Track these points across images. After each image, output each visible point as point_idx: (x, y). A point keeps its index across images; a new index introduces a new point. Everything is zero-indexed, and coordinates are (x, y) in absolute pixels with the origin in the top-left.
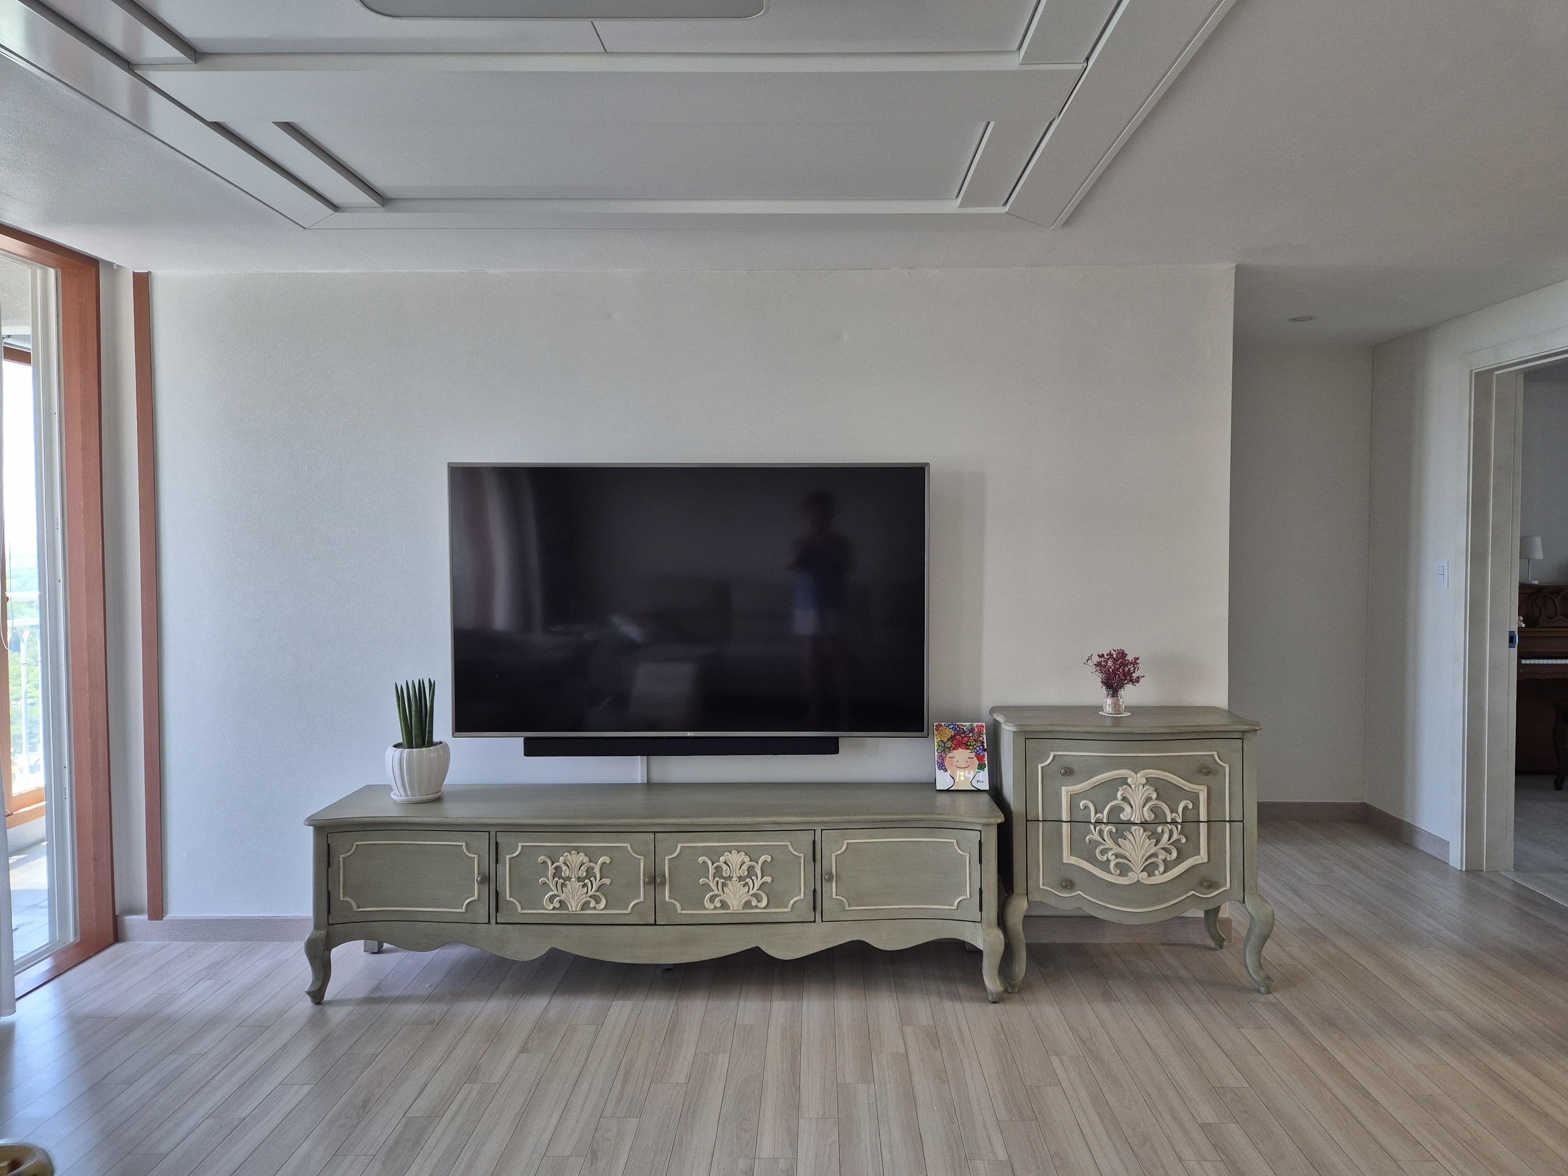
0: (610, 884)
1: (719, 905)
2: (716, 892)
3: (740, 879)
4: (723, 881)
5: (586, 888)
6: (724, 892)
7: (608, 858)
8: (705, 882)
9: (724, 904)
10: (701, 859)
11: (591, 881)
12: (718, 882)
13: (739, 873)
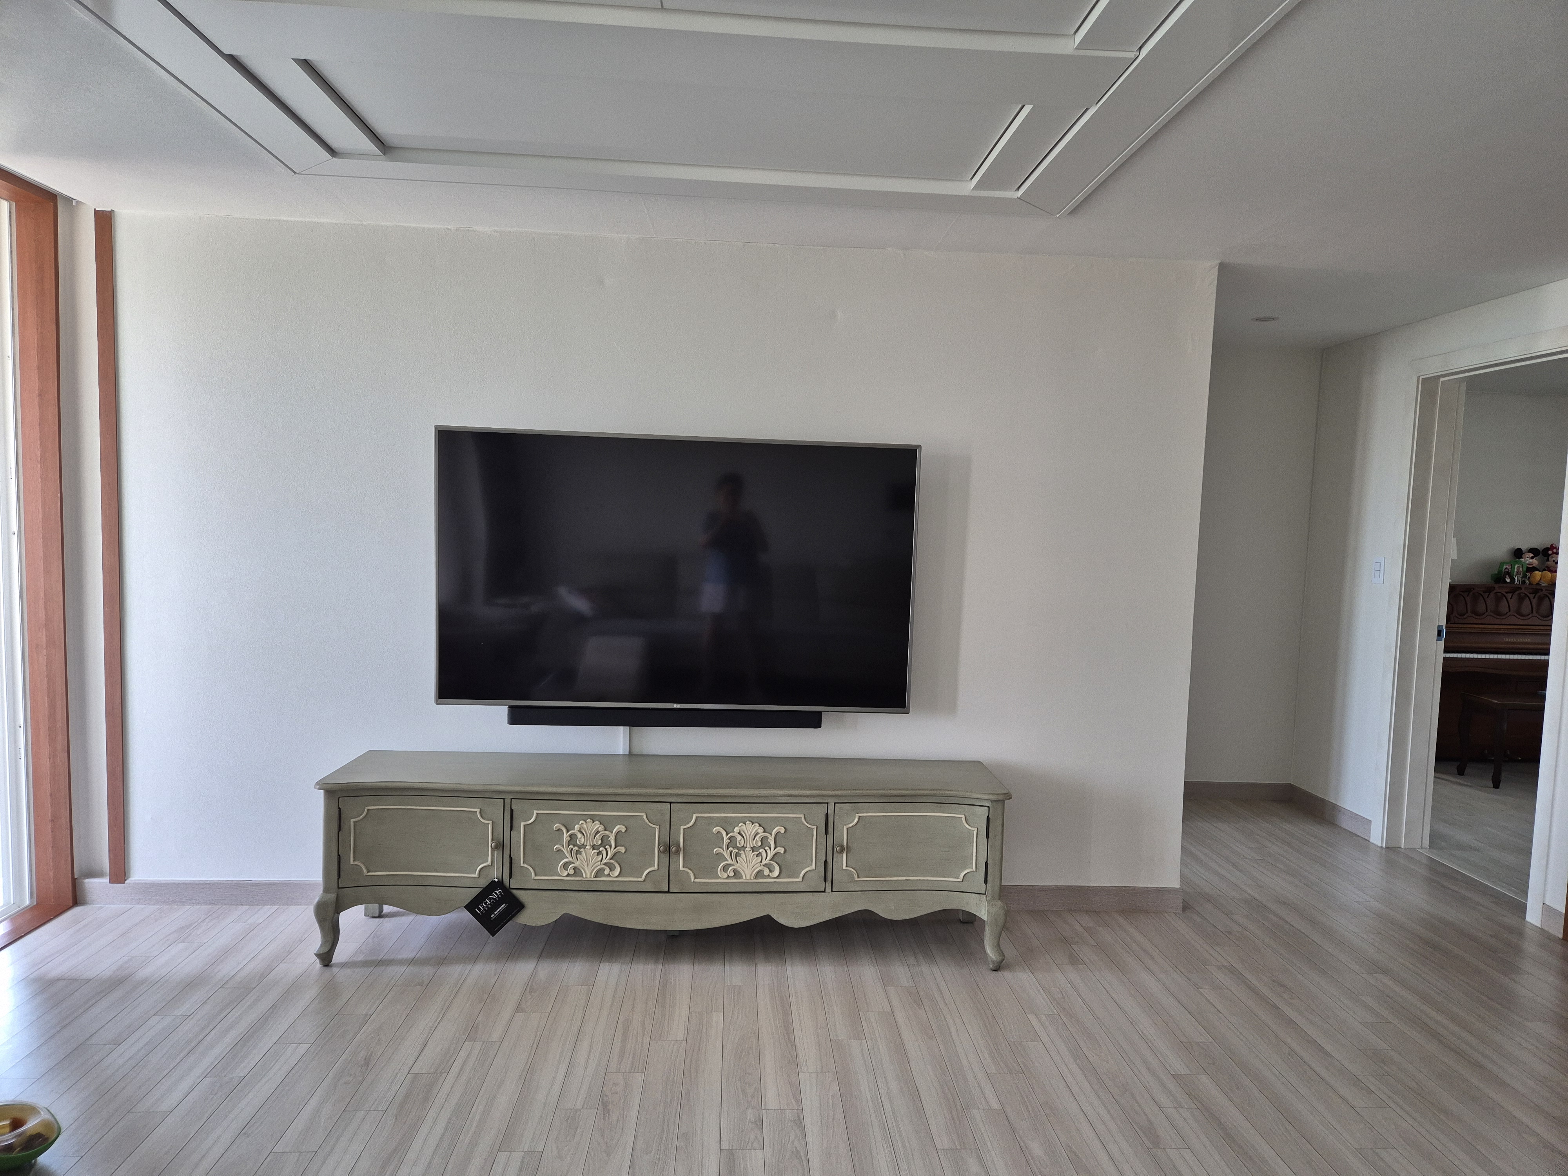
0: (625, 852)
1: (732, 874)
2: (730, 861)
3: (753, 849)
4: (737, 851)
5: (601, 856)
6: (737, 862)
7: (624, 827)
8: (720, 852)
9: (736, 874)
10: (716, 829)
11: (606, 849)
12: (732, 851)
13: (753, 844)
